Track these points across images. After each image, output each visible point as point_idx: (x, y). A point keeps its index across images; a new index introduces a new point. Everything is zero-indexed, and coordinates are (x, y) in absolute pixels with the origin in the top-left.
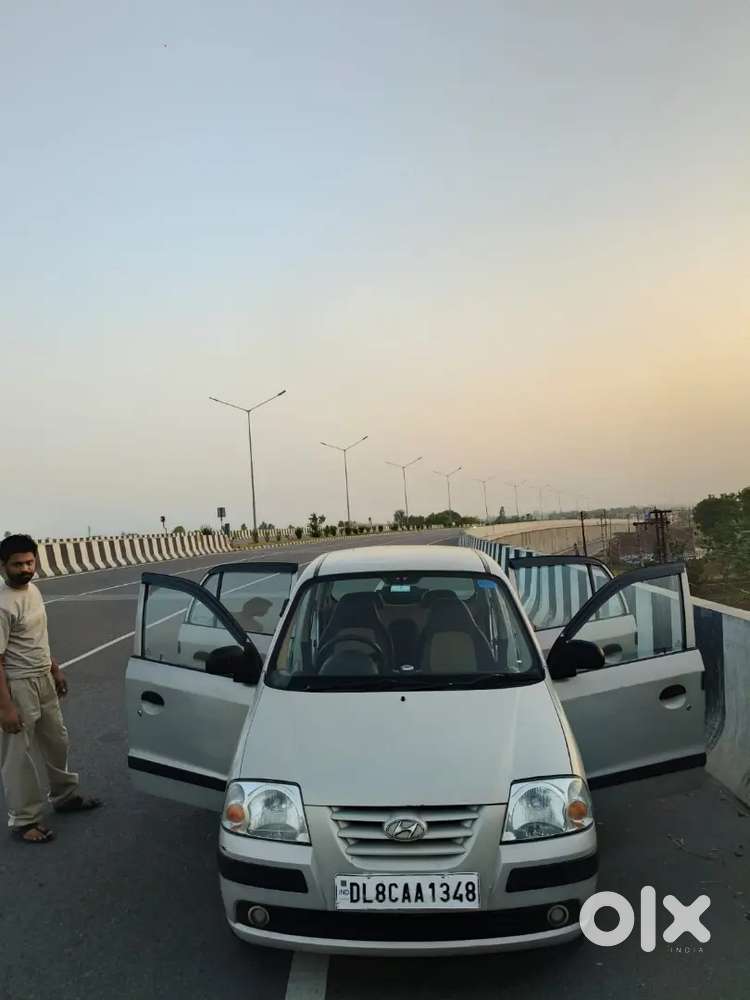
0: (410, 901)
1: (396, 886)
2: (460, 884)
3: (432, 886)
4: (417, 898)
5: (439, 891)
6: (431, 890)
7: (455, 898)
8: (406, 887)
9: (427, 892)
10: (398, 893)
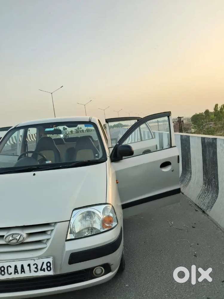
0: (18, 273)
1: (11, 267)
2: (43, 263)
3: (29, 265)
4: (22, 272)
5: (33, 268)
6: (29, 267)
7: (41, 270)
8: (16, 267)
9: (26, 268)
10: (11, 270)
